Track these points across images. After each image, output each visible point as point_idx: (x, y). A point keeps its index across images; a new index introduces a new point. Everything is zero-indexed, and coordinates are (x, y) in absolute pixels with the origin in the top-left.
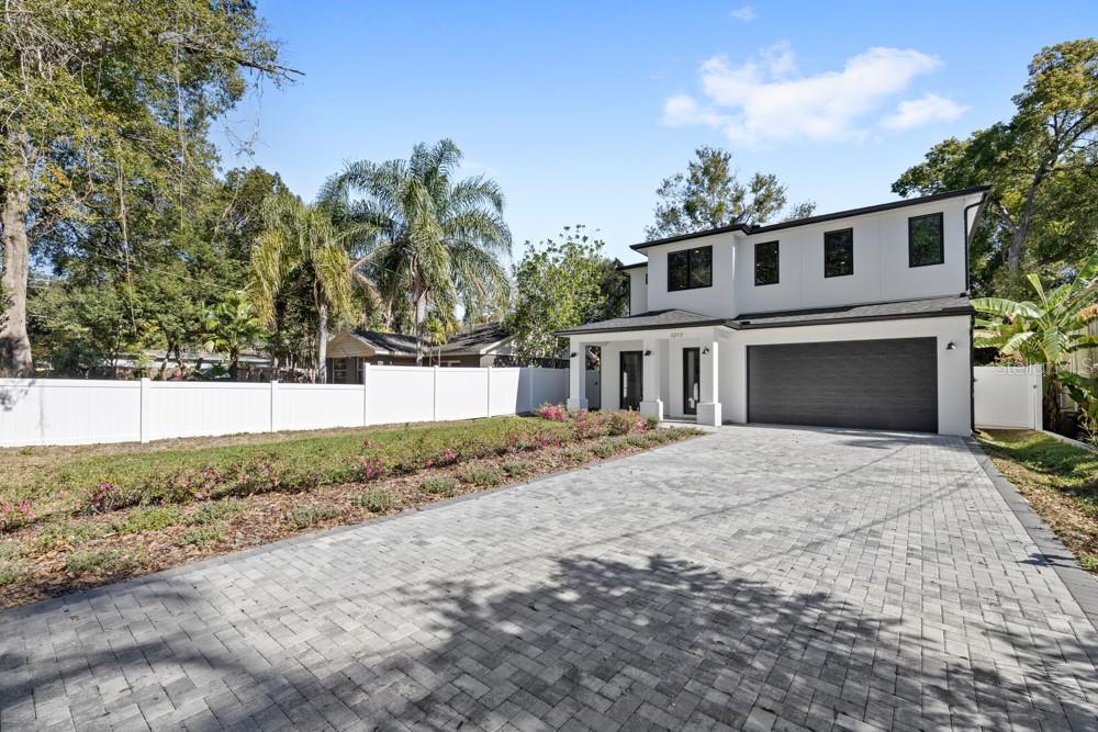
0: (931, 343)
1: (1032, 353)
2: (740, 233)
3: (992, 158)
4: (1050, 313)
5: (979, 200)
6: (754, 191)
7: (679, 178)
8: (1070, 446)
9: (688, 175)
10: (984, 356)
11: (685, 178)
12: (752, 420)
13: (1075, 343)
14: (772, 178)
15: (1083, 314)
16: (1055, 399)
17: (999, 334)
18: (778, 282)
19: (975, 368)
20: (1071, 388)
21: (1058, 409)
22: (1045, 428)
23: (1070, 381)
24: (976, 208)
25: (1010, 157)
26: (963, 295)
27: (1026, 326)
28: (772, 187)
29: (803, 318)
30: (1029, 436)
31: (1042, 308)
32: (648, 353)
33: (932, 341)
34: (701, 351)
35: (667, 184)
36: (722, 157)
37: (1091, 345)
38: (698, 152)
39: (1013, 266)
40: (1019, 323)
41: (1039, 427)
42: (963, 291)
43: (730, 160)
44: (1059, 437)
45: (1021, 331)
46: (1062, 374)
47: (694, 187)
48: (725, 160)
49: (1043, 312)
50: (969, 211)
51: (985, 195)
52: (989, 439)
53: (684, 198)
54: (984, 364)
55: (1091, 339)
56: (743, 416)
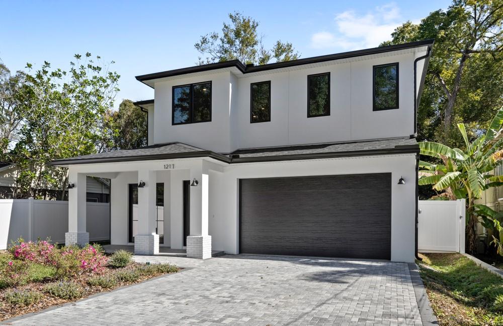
0: (386, 178)
1: (459, 190)
2: (235, 70)
3: (435, 36)
4: (472, 157)
5: (425, 53)
6: (276, 56)
7: (215, 37)
8: (486, 271)
9: (221, 35)
10: (425, 192)
11: (219, 38)
12: (244, 250)
13: (488, 181)
14: (290, 46)
15: (494, 158)
16: (473, 227)
17: (437, 173)
18: (270, 120)
19: (419, 201)
20: (484, 218)
21: (475, 235)
22: (467, 252)
23: (483, 211)
24: (423, 61)
25: (447, 35)
26: (412, 137)
27: (455, 167)
28: (290, 54)
29: (286, 153)
30: (457, 259)
31: (467, 153)
32: (143, 185)
33: (388, 176)
34: (191, 183)
35: (204, 41)
36: (251, 24)
37: (497, 184)
38: (231, 16)
39: (448, 123)
40: (450, 164)
41: (463, 252)
42: (412, 133)
43: (257, 29)
44: (478, 261)
45: (451, 171)
46: (478, 207)
47: (227, 46)
48: (254, 27)
49: (467, 157)
50: (418, 63)
51: (429, 49)
52: (428, 264)
53: (219, 55)
54: (427, 199)
55: (498, 179)
56: (234, 247)
